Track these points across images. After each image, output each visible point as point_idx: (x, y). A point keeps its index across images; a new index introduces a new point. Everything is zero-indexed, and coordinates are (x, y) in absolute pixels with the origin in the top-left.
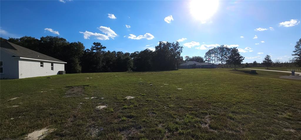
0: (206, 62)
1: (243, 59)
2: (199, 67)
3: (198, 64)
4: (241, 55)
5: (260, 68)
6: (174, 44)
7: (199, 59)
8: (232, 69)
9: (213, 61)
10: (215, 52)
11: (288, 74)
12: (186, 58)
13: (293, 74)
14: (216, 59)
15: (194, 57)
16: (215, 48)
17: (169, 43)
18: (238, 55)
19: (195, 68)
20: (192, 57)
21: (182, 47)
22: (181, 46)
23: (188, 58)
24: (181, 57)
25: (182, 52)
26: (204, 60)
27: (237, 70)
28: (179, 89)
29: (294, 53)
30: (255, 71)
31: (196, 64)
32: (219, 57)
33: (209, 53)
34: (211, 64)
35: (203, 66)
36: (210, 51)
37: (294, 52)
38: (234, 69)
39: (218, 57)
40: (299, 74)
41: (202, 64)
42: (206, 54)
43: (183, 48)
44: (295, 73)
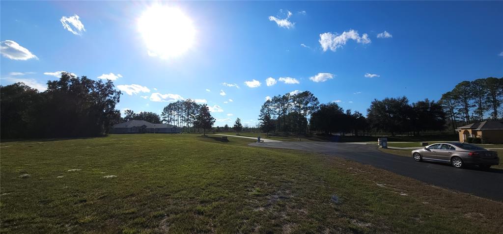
0: (164, 122)
1: (214, 121)
2: (152, 131)
3: (149, 125)
4: (212, 115)
5: (231, 133)
6: (101, 84)
7: (151, 118)
8: (200, 135)
9: (176, 122)
10: (179, 108)
11: (255, 141)
12: (127, 114)
13: (259, 140)
14: (180, 119)
15: (143, 112)
16: (178, 102)
17: (89, 81)
18: (209, 115)
19: (144, 133)
20: (139, 113)
21: (119, 93)
22: (118, 91)
23: (132, 113)
24: (116, 111)
25: (118, 101)
26: (161, 119)
27: (207, 137)
28: (108, 177)
29: (260, 118)
30: (226, 137)
31: (146, 126)
32: (184, 116)
33: (170, 108)
34: (172, 127)
35: (159, 129)
36: (171, 105)
37: (260, 116)
38: (203, 135)
39: (182, 117)
40: (263, 141)
41: (158, 126)
42: (165, 109)
43: (121, 95)
44: (261, 139)
